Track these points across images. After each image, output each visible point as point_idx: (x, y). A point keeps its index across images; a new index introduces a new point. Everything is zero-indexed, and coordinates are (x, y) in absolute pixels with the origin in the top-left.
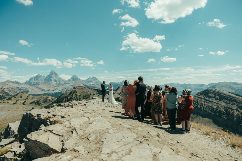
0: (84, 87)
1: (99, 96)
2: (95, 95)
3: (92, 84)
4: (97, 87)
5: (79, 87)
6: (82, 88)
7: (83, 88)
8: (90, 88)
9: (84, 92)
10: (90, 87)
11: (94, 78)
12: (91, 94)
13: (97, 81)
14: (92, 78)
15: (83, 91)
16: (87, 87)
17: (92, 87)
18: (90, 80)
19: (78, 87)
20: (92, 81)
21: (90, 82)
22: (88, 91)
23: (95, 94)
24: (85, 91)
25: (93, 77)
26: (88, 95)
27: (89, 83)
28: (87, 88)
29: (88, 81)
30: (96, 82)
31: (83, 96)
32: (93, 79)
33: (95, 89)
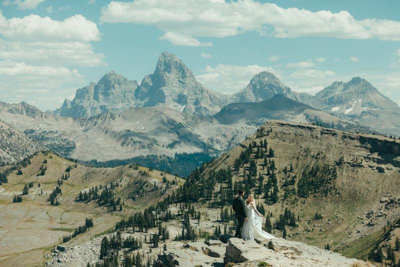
0: (310, 128)
1: (381, 170)
2: (360, 166)
3: (347, 112)
4: (373, 127)
5: (285, 129)
6: (300, 131)
7: (304, 132)
8: (334, 134)
9: (307, 151)
10: (339, 127)
11: (360, 86)
12: (340, 163)
13: (372, 97)
14: (346, 86)
15: (304, 145)
16: (319, 128)
17: (350, 126)
18: (338, 92)
19: (278, 129)
20: (347, 100)
21: (340, 102)
22: (328, 149)
23: (364, 163)
24: (312, 146)
25: (356, 81)
26: (326, 170)
27: (335, 109)
28: (322, 133)
29: (329, 98)
30: (371, 104)
31: (304, 174)
32: (352, 89)
33: (363, 140)
